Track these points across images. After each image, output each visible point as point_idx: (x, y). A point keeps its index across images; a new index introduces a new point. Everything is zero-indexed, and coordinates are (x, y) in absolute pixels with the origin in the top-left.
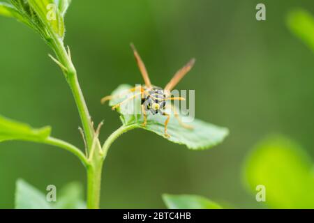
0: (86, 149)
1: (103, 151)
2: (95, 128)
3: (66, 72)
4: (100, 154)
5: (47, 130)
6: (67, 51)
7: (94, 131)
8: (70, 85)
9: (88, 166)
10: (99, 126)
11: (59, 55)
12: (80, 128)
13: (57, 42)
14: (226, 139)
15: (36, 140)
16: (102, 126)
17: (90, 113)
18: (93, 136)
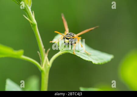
0: (41, 63)
1: (50, 64)
2: (46, 52)
3: (32, 24)
4: (48, 65)
5: (21, 52)
6: (33, 14)
7: (45, 53)
8: (34, 30)
9: (42, 71)
10: (48, 51)
11: (28, 15)
12: (38, 52)
13: (28, 8)
14: (112, 60)
15: (15, 57)
16: (50, 51)
17: (44, 45)
18: (45, 56)
